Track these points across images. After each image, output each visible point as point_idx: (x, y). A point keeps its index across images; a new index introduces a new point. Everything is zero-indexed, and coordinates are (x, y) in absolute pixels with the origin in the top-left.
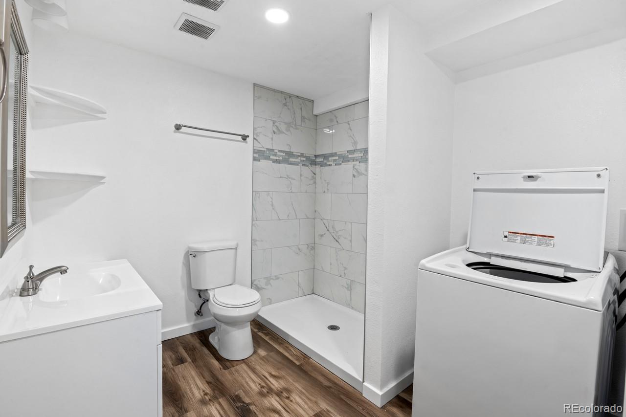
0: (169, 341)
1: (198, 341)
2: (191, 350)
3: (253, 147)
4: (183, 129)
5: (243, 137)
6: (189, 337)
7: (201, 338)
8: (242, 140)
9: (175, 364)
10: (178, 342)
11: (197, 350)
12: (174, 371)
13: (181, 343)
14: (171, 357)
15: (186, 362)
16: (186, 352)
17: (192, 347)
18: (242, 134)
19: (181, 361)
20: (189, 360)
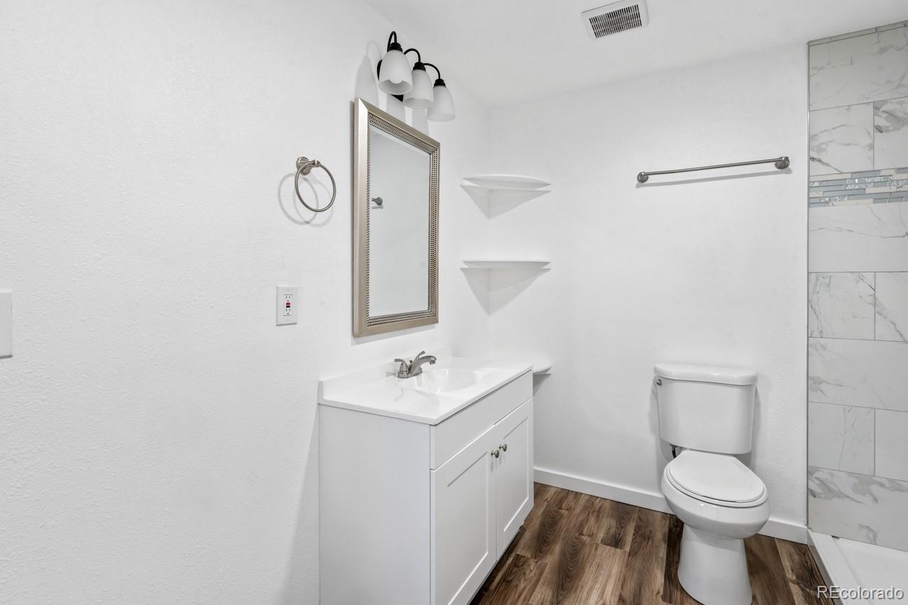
0: (627, 507)
1: (666, 530)
2: (643, 535)
3: (809, 176)
4: (652, 179)
5: (779, 163)
6: (660, 515)
7: (674, 529)
8: (777, 170)
9: (605, 542)
10: (637, 515)
11: (650, 542)
12: (596, 549)
13: (640, 519)
14: (610, 528)
15: (621, 548)
16: (634, 535)
17: (648, 533)
18: (777, 157)
19: (616, 542)
20: (627, 549)
